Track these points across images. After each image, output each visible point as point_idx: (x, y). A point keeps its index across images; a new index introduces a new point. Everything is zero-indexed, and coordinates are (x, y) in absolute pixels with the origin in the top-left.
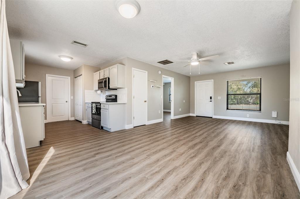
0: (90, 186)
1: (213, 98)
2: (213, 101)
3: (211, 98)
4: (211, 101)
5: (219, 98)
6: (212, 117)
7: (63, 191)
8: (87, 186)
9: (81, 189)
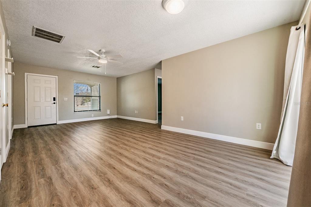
0: (222, 182)
1: (57, 99)
2: (57, 103)
3: (54, 99)
4: (54, 103)
5: (66, 99)
6: (56, 124)
7: (243, 198)
8: (224, 184)
9: (230, 186)
